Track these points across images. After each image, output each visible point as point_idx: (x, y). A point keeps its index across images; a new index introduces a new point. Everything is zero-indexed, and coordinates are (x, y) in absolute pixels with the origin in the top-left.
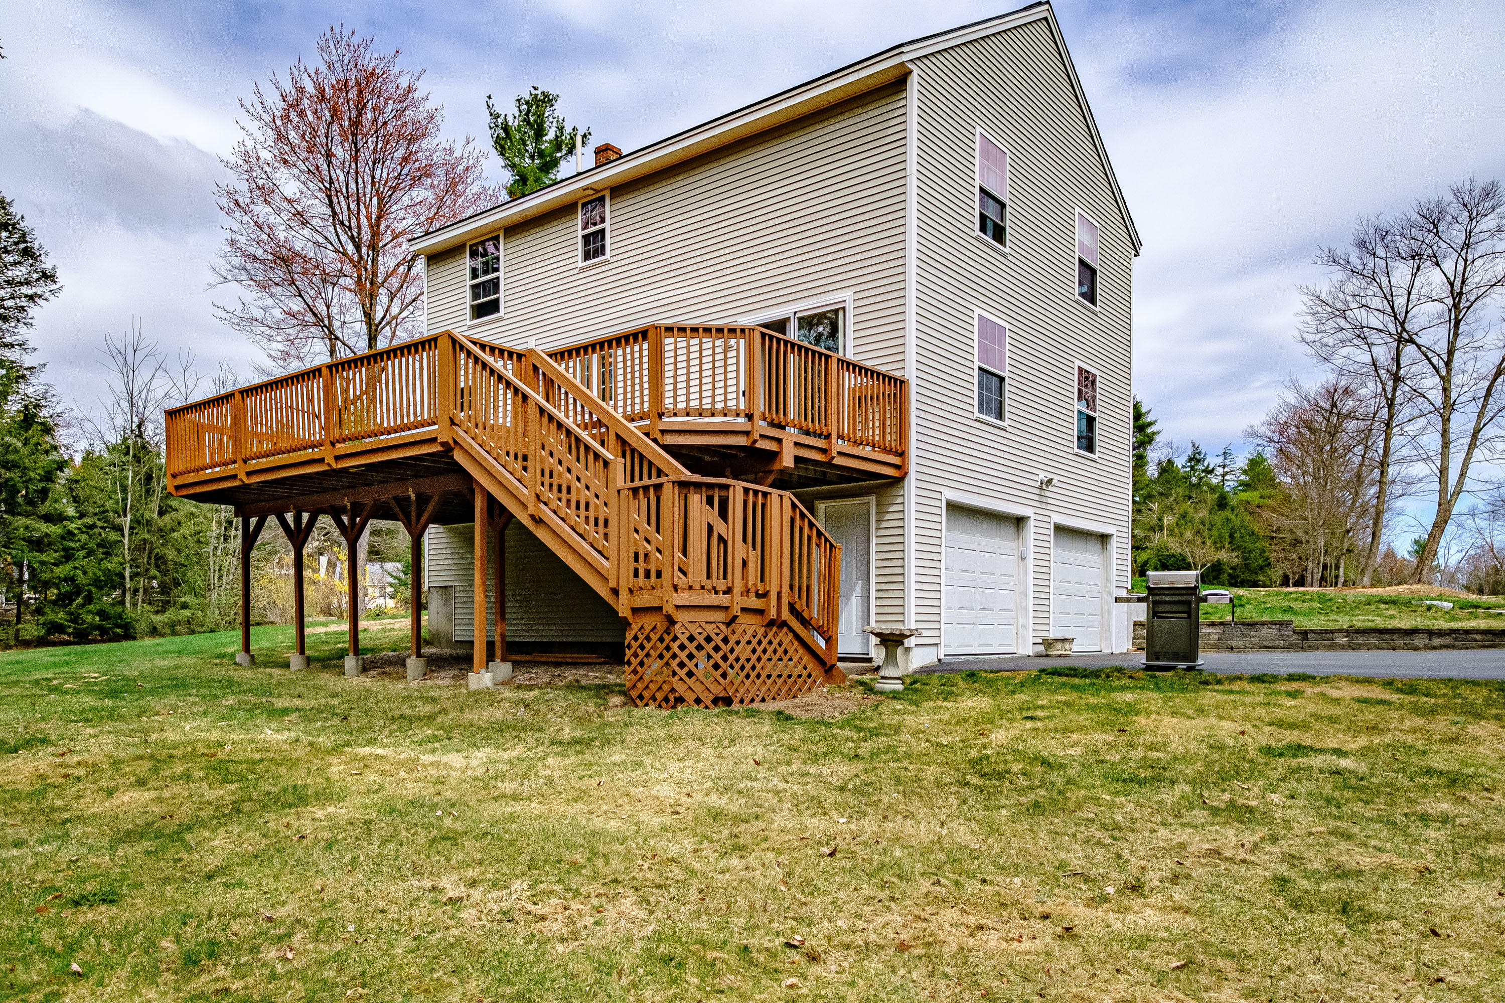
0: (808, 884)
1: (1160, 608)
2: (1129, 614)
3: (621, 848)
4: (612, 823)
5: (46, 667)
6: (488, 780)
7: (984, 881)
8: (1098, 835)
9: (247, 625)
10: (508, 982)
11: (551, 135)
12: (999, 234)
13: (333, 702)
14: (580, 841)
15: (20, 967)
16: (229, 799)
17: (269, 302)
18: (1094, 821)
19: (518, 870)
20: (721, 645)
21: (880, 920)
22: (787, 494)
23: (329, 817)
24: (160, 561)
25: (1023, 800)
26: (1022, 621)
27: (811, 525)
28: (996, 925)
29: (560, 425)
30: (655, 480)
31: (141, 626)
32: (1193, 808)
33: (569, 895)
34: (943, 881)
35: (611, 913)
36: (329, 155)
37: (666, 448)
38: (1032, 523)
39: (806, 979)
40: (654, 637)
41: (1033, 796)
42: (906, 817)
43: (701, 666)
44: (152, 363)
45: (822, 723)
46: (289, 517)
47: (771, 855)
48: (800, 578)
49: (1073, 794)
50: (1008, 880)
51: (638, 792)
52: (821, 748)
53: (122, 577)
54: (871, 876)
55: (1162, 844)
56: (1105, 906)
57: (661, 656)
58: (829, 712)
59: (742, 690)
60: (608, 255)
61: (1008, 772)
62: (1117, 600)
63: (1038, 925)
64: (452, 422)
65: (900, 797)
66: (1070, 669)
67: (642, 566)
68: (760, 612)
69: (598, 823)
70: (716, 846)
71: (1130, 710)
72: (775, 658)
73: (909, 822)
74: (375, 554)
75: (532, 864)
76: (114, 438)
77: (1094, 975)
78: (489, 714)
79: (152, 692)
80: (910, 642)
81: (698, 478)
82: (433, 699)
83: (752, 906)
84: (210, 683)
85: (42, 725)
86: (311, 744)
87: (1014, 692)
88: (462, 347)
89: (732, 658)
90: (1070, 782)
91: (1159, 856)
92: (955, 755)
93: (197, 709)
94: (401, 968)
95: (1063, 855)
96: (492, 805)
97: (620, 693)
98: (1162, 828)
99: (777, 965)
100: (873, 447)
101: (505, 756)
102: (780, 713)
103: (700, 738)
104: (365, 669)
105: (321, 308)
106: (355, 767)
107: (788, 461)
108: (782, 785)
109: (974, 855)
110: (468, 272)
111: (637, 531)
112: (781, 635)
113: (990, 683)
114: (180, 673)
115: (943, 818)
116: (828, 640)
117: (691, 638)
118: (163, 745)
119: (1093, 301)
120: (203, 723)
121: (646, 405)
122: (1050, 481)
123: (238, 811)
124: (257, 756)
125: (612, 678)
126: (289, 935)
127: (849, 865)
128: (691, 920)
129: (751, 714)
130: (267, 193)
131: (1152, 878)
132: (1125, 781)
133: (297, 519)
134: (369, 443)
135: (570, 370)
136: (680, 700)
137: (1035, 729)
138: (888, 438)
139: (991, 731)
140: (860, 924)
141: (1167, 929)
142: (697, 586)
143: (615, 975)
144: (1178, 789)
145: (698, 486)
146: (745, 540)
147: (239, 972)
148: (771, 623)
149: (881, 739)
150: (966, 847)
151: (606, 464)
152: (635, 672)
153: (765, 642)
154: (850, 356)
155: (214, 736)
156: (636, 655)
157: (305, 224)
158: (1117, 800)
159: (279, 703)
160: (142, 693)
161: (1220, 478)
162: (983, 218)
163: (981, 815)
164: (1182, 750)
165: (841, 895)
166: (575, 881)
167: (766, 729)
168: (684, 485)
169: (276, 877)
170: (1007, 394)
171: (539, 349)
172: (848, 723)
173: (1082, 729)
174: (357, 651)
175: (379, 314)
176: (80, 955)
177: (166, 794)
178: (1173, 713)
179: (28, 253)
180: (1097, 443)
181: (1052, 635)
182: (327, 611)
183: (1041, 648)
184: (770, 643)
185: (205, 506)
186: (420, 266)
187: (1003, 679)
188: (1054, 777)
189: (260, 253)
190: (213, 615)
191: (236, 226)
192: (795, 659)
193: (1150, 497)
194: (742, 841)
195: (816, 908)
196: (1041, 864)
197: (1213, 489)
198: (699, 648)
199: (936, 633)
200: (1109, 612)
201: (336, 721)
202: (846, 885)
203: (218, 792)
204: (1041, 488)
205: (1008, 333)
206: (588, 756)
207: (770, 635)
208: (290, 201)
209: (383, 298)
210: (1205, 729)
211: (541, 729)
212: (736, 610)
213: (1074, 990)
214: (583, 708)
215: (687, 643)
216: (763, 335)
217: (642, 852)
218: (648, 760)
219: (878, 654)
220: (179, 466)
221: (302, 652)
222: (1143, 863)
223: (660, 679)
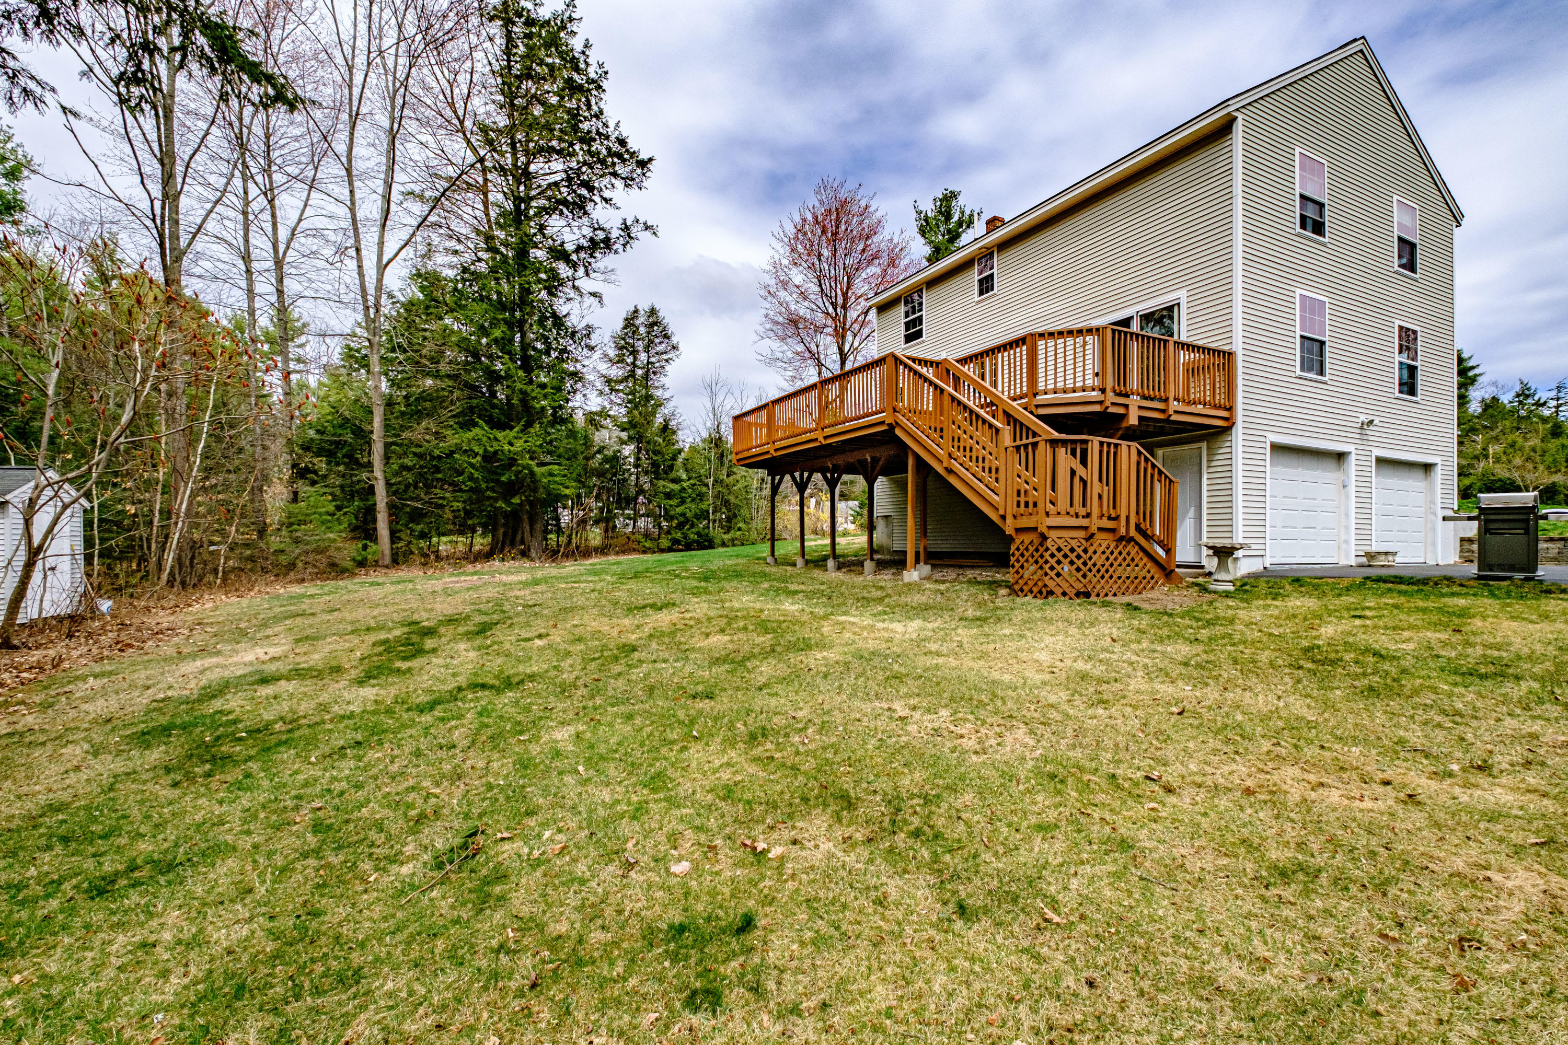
0: (1162, 733)
1: (1492, 526)
2: (1455, 530)
3: (1014, 694)
4: (1006, 676)
5: (672, 563)
6: (919, 642)
7: (1322, 747)
8: (1438, 719)
9: (773, 540)
10: (941, 776)
11: (956, 218)
12: (1319, 228)
13: (822, 587)
14: (984, 687)
15: (668, 730)
16: (768, 644)
17: (786, 348)
18: (1432, 706)
19: (943, 702)
20: (1082, 554)
21: (1226, 768)
22: (1134, 445)
23: (824, 658)
24: (727, 503)
25: (1356, 683)
26: (1343, 537)
27: (1154, 466)
28: (1336, 784)
29: (965, 407)
30: (1031, 440)
31: (717, 541)
32: (1543, 703)
33: (979, 723)
34: (1283, 743)
35: (1009, 739)
36: (820, 255)
37: (1040, 417)
38: (1353, 457)
39: (1164, 805)
40: (1031, 549)
41: (1366, 681)
42: (1244, 690)
43: (1066, 569)
44: (725, 389)
45: (1166, 613)
46: (797, 474)
47: (1129, 709)
48: (1145, 505)
49: (1408, 684)
50: (1346, 749)
51: (1023, 656)
52: (1165, 632)
53: (708, 512)
54: (1216, 733)
55: (1510, 732)
56: (1449, 781)
57: (1036, 562)
58: (1170, 606)
59: (1098, 587)
60: (996, 290)
61: (1341, 660)
62: (1444, 519)
63: (1380, 790)
64: (895, 410)
65: (1239, 674)
66: (1396, 577)
67: (1022, 499)
68: (1112, 531)
69: (995, 675)
70: (1085, 699)
71: (1463, 613)
72: (1124, 564)
73: (1248, 694)
74: (844, 497)
75: (952, 699)
76: (705, 435)
77: (1442, 839)
78: (917, 599)
79: (725, 578)
80: (1239, 554)
81: (1063, 436)
82: (882, 588)
83: (1116, 745)
84: (754, 574)
85: (673, 596)
86: (811, 613)
87: (1340, 595)
88: (901, 362)
89: (1090, 564)
90: (1404, 671)
91: (1507, 742)
92: (1287, 643)
93: (748, 589)
94: (871, 758)
95: (1402, 733)
96: (923, 658)
97: (1006, 587)
98: (1508, 718)
99: (1140, 792)
100: (1205, 405)
101: (930, 626)
102: (1129, 604)
103: (1067, 620)
104: (839, 568)
105: (814, 348)
106: (838, 628)
107: (1133, 420)
108: (1134, 658)
109: (1310, 725)
110: (903, 314)
111: (1019, 476)
112: (1129, 548)
113: (1316, 587)
114: (738, 568)
115: (1280, 693)
116: (1168, 551)
117: (1059, 550)
118: (732, 609)
119: (1413, 270)
120: (752, 598)
121: (1025, 389)
122: (1371, 422)
123: (773, 651)
124: (781, 618)
125: (999, 577)
126: (806, 728)
127: (1196, 723)
128: (1068, 750)
129: (1105, 604)
130: (784, 284)
131: (1501, 761)
132: (1463, 674)
133: (802, 476)
134: (840, 428)
135: (970, 370)
136: (1051, 593)
137: (1364, 626)
138: (1218, 397)
139: (1320, 626)
140: (1209, 769)
141: (1521, 808)
142: (1063, 512)
143: (1014, 782)
144: (1524, 685)
145: (1064, 442)
146: (1100, 480)
147: (779, 747)
148: (1121, 539)
149: (1217, 628)
150: (1303, 718)
151: (997, 431)
152: (1017, 572)
153: (1116, 552)
154: (1183, 338)
155: (758, 606)
156: (1018, 561)
157: (805, 298)
158: (1456, 690)
159: (792, 587)
160: (720, 579)
161: (1553, 410)
162: (1303, 218)
163: (1315, 693)
164: (1526, 650)
165: (1191, 745)
166: (982, 714)
167: (1118, 616)
168: (1054, 443)
169: (796, 692)
170: (1328, 354)
171: (949, 358)
172: (1187, 614)
173: (1411, 627)
174: (834, 556)
175: (847, 348)
176: (696, 727)
177: (735, 638)
178: (1512, 617)
179: (667, 337)
180: (1419, 387)
181: (1375, 548)
182: (815, 532)
183: (1364, 560)
184: (1120, 553)
185: (751, 471)
186: (873, 314)
187: (1327, 584)
188: (1386, 666)
189: (781, 319)
190: (754, 535)
191: (768, 306)
192: (1141, 565)
193: (1473, 430)
194: (1105, 697)
195: (1170, 752)
196: (1379, 738)
197: (1544, 420)
198: (1065, 556)
199: (1262, 547)
200: (1434, 529)
201: (825, 599)
202: (1194, 738)
203: (762, 639)
204: (1362, 428)
205: (1327, 305)
206: (986, 629)
207: (1120, 547)
208: (798, 287)
209: (849, 337)
210: (1552, 632)
211: (952, 609)
212: (1094, 529)
213: (1422, 848)
214: (980, 596)
215: (1056, 553)
216: (1113, 331)
217: (1029, 698)
218: (1029, 634)
219: (1211, 564)
220: (740, 448)
221: (803, 557)
222: (1489, 747)
223: (1035, 577)
